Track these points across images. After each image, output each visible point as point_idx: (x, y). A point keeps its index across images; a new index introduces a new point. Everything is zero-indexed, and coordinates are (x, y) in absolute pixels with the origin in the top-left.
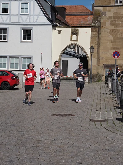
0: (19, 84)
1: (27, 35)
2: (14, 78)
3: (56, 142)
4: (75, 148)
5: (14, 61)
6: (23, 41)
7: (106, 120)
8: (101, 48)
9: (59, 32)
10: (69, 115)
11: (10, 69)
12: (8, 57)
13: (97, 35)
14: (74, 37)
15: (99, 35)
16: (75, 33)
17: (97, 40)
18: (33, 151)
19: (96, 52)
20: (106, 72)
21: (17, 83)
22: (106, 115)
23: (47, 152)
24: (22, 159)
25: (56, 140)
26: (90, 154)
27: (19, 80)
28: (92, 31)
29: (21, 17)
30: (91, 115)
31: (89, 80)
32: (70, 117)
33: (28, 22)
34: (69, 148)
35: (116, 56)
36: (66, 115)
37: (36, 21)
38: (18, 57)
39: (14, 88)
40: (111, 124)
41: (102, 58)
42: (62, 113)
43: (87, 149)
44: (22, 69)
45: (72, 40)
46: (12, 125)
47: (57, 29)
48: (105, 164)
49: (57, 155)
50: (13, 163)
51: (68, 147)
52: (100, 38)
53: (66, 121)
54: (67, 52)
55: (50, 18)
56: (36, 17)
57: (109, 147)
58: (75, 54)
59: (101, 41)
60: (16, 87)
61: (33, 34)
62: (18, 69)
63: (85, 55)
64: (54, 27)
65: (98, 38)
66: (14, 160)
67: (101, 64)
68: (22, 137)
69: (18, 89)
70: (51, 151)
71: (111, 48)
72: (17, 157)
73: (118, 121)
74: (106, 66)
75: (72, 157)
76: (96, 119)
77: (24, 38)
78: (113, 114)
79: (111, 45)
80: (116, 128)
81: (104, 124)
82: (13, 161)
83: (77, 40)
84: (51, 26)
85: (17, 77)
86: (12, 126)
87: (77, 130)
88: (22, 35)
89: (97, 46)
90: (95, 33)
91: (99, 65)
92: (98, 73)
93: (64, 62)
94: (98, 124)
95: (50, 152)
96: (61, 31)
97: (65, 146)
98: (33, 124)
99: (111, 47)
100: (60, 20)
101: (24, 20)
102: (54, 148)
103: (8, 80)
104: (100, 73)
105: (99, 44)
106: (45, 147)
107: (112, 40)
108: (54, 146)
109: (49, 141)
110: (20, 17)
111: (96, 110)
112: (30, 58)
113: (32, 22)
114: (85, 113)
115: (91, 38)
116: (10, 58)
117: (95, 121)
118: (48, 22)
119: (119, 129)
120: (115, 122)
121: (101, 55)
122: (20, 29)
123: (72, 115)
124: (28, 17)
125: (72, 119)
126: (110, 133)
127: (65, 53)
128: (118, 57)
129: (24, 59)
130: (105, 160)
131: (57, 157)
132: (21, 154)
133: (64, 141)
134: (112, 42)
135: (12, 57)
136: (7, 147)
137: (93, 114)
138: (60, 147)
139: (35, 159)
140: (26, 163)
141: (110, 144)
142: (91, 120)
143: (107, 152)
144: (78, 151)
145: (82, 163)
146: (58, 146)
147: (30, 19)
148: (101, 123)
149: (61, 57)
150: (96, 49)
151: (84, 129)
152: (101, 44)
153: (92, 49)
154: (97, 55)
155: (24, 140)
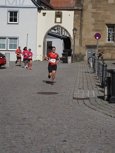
0: (6, 63)
1: (13, 17)
2: (1, 57)
3: (41, 120)
4: (59, 126)
5: (2, 42)
6: (9, 22)
7: (88, 98)
8: (84, 29)
9: (44, 14)
10: (53, 93)
14: (58, 20)
15: (81, 17)
16: (59, 15)
17: (80, 22)
18: (18, 129)
19: (79, 33)
20: (88, 52)
21: (4, 63)
22: (89, 93)
23: (32, 130)
24: (8, 137)
25: (40, 118)
26: (73, 132)
27: (5, 60)
28: (75, 14)
30: (74, 93)
31: (72, 60)
32: (54, 95)
33: (14, 5)
34: (53, 126)
35: (97, 38)
36: (50, 93)
37: (22, 4)
38: (5, 38)
40: (93, 101)
41: (85, 39)
42: (46, 92)
43: (70, 127)
44: (9, 50)
45: (56, 22)
47: (42, 11)
48: (88, 142)
49: (42, 133)
51: (52, 125)
52: (82, 20)
53: (50, 99)
54: (51, 33)
55: (35, 1)
58: (59, 35)
59: (83, 23)
60: (3, 66)
61: (20, 17)
62: (5, 49)
63: (68, 36)
64: (40, 9)
65: (81, 20)
67: (84, 45)
68: (8, 115)
69: (4, 68)
70: (35, 129)
71: (93, 31)
72: (3, 135)
73: (99, 99)
74: (89, 47)
75: (56, 135)
76: (79, 97)
77: (11, 20)
78: (94, 93)
79: (93, 27)
80: (98, 106)
81: (86, 101)
83: (61, 23)
84: (37, 9)
85: (4, 57)
87: (61, 108)
88: (9, 17)
89: (79, 27)
90: (77, 16)
91: (81, 46)
92: (80, 53)
93: (48, 42)
94: (81, 102)
96: (46, 13)
97: (50, 124)
98: (19, 102)
99: (93, 29)
101: (11, 4)
102: (38, 126)
104: (82, 53)
105: (81, 26)
106: (30, 125)
107: (94, 22)
108: (39, 124)
109: (34, 119)
110: (7, 0)
111: (79, 89)
112: (16, 39)
113: (18, 5)
114: (69, 92)
115: (74, 21)
117: (78, 99)
118: (33, 5)
119: (102, 107)
120: (97, 100)
121: (83, 37)
122: (6, 11)
123: (56, 93)
124: (14, 1)
125: (56, 97)
127: (49, 34)
128: (99, 38)
129: (10, 40)
130: (88, 138)
131: (42, 135)
132: (6, 132)
133: (48, 119)
134: (93, 24)
137: (76, 92)
139: (21, 137)
141: (93, 121)
142: (74, 98)
143: (90, 129)
144: (62, 129)
145: (65, 141)
146: (43, 124)
147: (16, 2)
148: (83, 101)
149: (45, 37)
150: (79, 31)
151: (68, 107)
152: (83, 26)
153: (74, 31)
154: (80, 37)
155: (10, 118)
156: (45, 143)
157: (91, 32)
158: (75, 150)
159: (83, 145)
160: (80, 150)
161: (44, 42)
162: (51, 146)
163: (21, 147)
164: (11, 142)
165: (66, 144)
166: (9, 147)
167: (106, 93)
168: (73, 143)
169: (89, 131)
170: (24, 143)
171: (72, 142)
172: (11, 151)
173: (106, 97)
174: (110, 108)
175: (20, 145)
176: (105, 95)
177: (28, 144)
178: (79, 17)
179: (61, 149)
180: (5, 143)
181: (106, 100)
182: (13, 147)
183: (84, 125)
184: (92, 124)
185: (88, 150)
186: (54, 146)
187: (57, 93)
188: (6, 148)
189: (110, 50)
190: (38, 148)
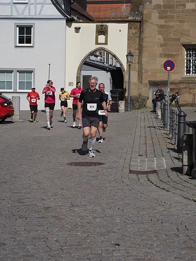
0: (13, 114)
1: (25, 35)
2: (6, 104)
3: (76, 209)
4: (106, 219)
5: (6, 77)
6: (18, 45)
7: (155, 171)
8: (145, 54)
9: (77, 30)
10: (95, 164)
13: (138, 34)
14: (102, 38)
15: (140, 34)
16: (102, 31)
17: (138, 42)
18: (38, 226)
19: (137, 61)
20: (153, 93)
21: (11, 113)
22: (156, 163)
23: (61, 228)
24: (20, 240)
25: (74, 206)
26: (132, 229)
27: (13, 108)
28: (129, 28)
29: (15, 8)
30: (131, 163)
31: (126, 106)
32: (97, 167)
33: (26, 15)
34: (97, 220)
35: (169, 68)
36: (91, 164)
37: (39, 14)
38: (11, 72)
39: (6, 120)
40: (163, 177)
41: (147, 71)
42: (84, 161)
43: (126, 221)
44: (18, 91)
45: (97, 43)
46: (3, 182)
47: (74, 25)
48: (157, 245)
49: (78, 232)
50: (5, 247)
51: (95, 218)
52: (143, 39)
53: (90, 174)
54: (90, 61)
55: (62, 8)
56: (39, 7)
57: (163, 217)
58: (103, 65)
59: (144, 44)
60: (8, 119)
61: (36, 35)
62: (12, 91)
63: (118, 66)
64: (69, 22)
65: (140, 39)
66: (6, 242)
67: (145, 81)
68: (20, 202)
69: (11, 122)
70: (67, 225)
71: (161, 56)
72: (12, 236)
73: (174, 173)
74: (153, 84)
75: (102, 235)
76: (139, 169)
77: (21, 41)
78: (165, 162)
79: (160, 50)
80: (172, 184)
81: (152, 177)
82: (4, 244)
83: (106, 43)
84: (64, 21)
85: (10, 103)
86: (2, 184)
87: (109, 189)
88: (18, 35)
89: (137, 51)
90: (134, 32)
91: (141, 83)
92: (140, 95)
93: (85, 77)
94: (143, 178)
95: (66, 227)
96: (80, 28)
97: (91, 216)
98: (38, 181)
99: (160, 54)
101: (21, 13)
102: (72, 220)
104: (143, 94)
105: (141, 48)
106: (58, 219)
107: (163, 42)
108: (73, 216)
109: (63, 208)
110: (13, 8)
111: (140, 155)
112: (31, 72)
113: (33, 15)
114: (122, 160)
115: (128, 40)
117: (138, 173)
118: (60, 15)
119: (179, 186)
120: (170, 175)
121: (145, 66)
122: (13, 26)
123: (100, 164)
124: (26, 7)
125: (100, 170)
126: (164, 192)
127: (87, 63)
128: (172, 69)
129: (20, 74)
130: (156, 238)
131: (78, 235)
132: (17, 231)
133: (88, 207)
134: (161, 45)
135: (1, 71)
137: (134, 161)
138: (82, 218)
139: (42, 240)
140: (27, 247)
141: (164, 210)
142: (131, 172)
143: (160, 224)
144: (112, 224)
145: (118, 245)
146: (80, 217)
147: (29, 10)
148: (147, 176)
149: (80, 69)
150: (137, 57)
151: (122, 187)
152: (144, 49)
153: (129, 57)
154: (139, 67)
155: (23, 207)
156: (84, 248)
157: (158, 59)
158: (135, 259)
159: (148, 251)
160: (144, 260)
161: (77, 77)
162: (94, 254)
163: (43, 256)
164: (25, 248)
165: (120, 250)
166: (24, 256)
167: (186, 162)
168: (132, 247)
169: (159, 227)
170: (48, 250)
171: (130, 247)
173: (186, 169)
174: (192, 187)
175: (41, 253)
176: (183, 165)
177: (55, 251)
178: (136, 33)
179: (111, 259)
180: (16, 250)
181: (187, 174)
182: (30, 256)
183: (150, 216)
184: (162, 215)
185: (157, 260)
186: (100, 254)
187: (102, 164)
188: (18, 258)
189: (190, 89)
190: (73, 258)
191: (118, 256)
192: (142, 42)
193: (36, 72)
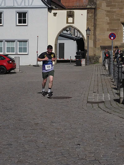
0: (16, 68)
1: (22, 18)
2: (11, 62)
3: (54, 124)
4: (72, 130)
5: (10, 45)
6: (18, 24)
7: (103, 102)
8: (98, 29)
9: (55, 14)
10: (66, 98)
11: (6, 53)
12: (4, 41)
14: (70, 20)
15: (95, 17)
16: (70, 15)
17: (93, 22)
18: (31, 134)
19: (93, 34)
21: (14, 67)
22: (104, 97)
23: (45, 135)
24: (21, 142)
25: (53, 123)
26: (88, 136)
27: (15, 64)
28: (88, 13)
30: (89, 97)
31: (86, 62)
32: (67, 100)
33: (23, 5)
34: (67, 130)
35: (112, 38)
36: (63, 98)
37: (31, 4)
38: (14, 41)
39: (11, 71)
40: (108, 105)
41: (99, 40)
42: (59, 96)
43: (84, 131)
44: (18, 53)
45: (67, 23)
47: (53, 11)
48: (103, 145)
49: (55, 137)
50: (12, 146)
51: (66, 129)
52: (96, 20)
53: (63, 104)
54: (64, 34)
55: (45, 1)
57: (106, 128)
58: (72, 36)
59: (97, 23)
60: (12, 71)
61: (29, 18)
62: (14, 53)
63: (81, 37)
64: (50, 9)
65: (94, 20)
66: (12, 143)
67: (98, 46)
68: (20, 121)
69: (15, 73)
72: (16, 140)
73: (115, 102)
74: (103, 48)
75: (69, 139)
76: (93, 100)
77: (20, 22)
78: (110, 96)
79: (107, 27)
80: (113, 109)
81: (101, 105)
82: (11, 145)
83: (73, 23)
84: (47, 9)
85: (13, 61)
86: (9, 110)
87: (74, 112)
88: (18, 18)
89: (93, 28)
91: (96, 47)
93: (60, 44)
94: (95, 106)
95: (48, 135)
96: (57, 13)
97: (63, 128)
98: (31, 108)
99: (107, 29)
100: (56, 3)
101: (19, 4)
102: (52, 130)
103: (5, 64)
104: (96, 55)
105: (95, 26)
106: (43, 130)
107: (109, 21)
108: (52, 128)
109: (47, 123)
110: (15, 1)
111: (94, 92)
112: (26, 41)
113: (27, 5)
114: (83, 95)
115: (87, 20)
116: (6, 42)
117: (92, 103)
118: (44, 5)
120: (112, 104)
121: (98, 37)
122: (15, 13)
123: (69, 98)
125: (69, 101)
126: (108, 114)
127: (61, 35)
128: (114, 39)
129: (20, 43)
130: (102, 141)
131: (55, 139)
132: (19, 137)
133: (61, 123)
134: (108, 24)
135: (8, 41)
136: (5, 131)
137: (90, 96)
138: (58, 129)
139: (34, 142)
141: (108, 125)
142: (88, 102)
144: (76, 133)
145: (79, 145)
146: (56, 129)
147: (25, 2)
148: (98, 105)
149: (57, 39)
150: (93, 31)
151: (82, 111)
152: (97, 26)
153: (88, 31)
154: (94, 37)
155: (21, 123)
156: (59, 147)
157: (106, 32)
158: (89, 153)
159: (97, 148)
160: (94, 153)
161: (55, 44)
162: (65, 150)
163: (34, 151)
164: (24, 147)
165: (80, 147)
166: (23, 151)
167: (122, 95)
168: (87, 146)
169: (104, 134)
170: (37, 147)
172: (24, 155)
173: (122, 100)
175: (33, 149)
176: (120, 98)
177: (42, 148)
178: (92, 16)
179: (75, 152)
180: (19, 148)
181: (122, 103)
182: (26, 151)
183: (99, 128)
185: (102, 153)
186: (68, 150)
187: (70, 98)
188: (20, 152)
190: (52, 152)
191: (79, 151)
192: (96, 21)
193: (30, 41)
